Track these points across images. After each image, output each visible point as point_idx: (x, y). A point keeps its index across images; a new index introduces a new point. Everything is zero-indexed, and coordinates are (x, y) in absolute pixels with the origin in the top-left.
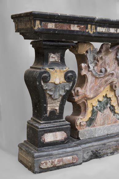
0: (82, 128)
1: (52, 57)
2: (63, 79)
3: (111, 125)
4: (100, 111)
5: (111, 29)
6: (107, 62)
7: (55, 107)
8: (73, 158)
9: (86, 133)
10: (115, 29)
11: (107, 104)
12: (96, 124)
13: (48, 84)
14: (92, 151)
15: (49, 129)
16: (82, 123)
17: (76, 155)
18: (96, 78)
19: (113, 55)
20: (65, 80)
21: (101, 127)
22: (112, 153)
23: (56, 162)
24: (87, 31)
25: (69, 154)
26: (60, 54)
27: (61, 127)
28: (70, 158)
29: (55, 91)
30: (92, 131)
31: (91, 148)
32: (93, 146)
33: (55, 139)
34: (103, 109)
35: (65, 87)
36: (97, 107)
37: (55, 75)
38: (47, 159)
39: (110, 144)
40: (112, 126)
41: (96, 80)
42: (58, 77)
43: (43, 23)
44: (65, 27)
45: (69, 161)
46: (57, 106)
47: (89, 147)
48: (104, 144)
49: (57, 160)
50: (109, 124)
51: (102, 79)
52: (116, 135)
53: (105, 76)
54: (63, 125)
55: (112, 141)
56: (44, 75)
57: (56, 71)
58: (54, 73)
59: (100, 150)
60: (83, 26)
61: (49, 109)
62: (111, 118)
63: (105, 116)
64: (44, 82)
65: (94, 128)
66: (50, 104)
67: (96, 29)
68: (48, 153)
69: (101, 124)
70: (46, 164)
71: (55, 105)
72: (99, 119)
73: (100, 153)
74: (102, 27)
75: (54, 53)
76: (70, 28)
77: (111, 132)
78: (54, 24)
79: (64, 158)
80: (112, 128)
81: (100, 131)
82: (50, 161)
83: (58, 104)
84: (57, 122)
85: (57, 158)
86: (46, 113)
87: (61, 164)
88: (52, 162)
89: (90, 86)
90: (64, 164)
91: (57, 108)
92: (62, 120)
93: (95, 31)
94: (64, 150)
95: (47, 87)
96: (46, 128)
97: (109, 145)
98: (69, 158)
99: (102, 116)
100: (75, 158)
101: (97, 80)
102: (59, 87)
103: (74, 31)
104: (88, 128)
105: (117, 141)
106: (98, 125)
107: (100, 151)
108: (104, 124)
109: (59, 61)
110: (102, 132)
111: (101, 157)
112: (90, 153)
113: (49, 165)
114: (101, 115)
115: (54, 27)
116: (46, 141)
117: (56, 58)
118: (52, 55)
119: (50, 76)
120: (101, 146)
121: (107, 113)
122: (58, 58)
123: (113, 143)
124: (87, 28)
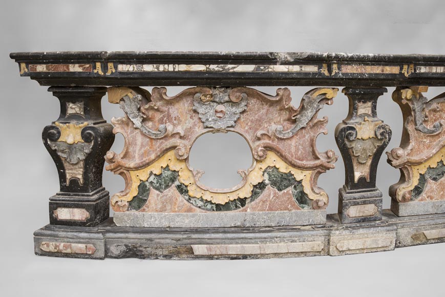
0: (121, 209)
1: (71, 108)
2: (79, 138)
3: (178, 213)
4: (157, 189)
5: (145, 66)
6: (173, 116)
7: (76, 174)
8: (86, 246)
9: (126, 218)
10: (155, 65)
11: (173, 180)
12: (148, 207)
13: (58, 143)
14: (126, 246)
15: (64, 202)
16: (119, 203)
17: (93, 244)
18: (151, 139)
19: (186, 105)
20: (82, 138)
21: (156, 213)
22: (168, 257)
23: (61, 246)
24: (95, 71)
25: (82, 240)
26: (82, 103)
27: (80, 203)
28: (82, 246)
29: (70, 153)
30: (137, 217)
31: (125, 240)
32: (127, 238)
33: (72, 218)
34: (164, 187)
35: (83, 148)
36: (151, 183)
37: (68, 131)
38: (50, 240)
39: (162, 241)
40: (178, 216)
41: (151, 142)
42: (71, 135)
43: (30, 65)
44: (61, 68)
45: (80, 249)
46: (79, 174)
47: (121, 238)
48: (151, 240)
49: (62, 244)
50: (176, 212)
51: (163, 141)
52: (183, 230)
53: (166, 137)
54: (84, 201)
55: (166, 238)
56: (52, 131)
57: (68, 127)
58: (65, 129)
59: (141, 246)
60: (88, 66)
61: (68, 177)
62: (177, 203)
63: (165, 198)
64: (51, 140)
65: (141, 213)
66: (69, 169)
67: (116, 68)
68: (52, 232)
69: (158, 209)
70: (48, 246)
71: (75, 172)
72: (152, 202)
73: (142, 251)
74: (127, 64)
75: (74, 103)
76: (69, 69)
77: (177, 225)
78: (44, 66)
79: (73, 245)
80: (178, 219)
81: (153, 219)
82: (54, 243)
83: (81, 171)
84: (79, 195)
85: (64, 242)
86: (65, 181)
87: (69, 251)
88: (56, 245)
89: (140, 150)
90: (73, 252)
91: (80, 177)
92: (86, 194)
93: (114, 71)
94: (75, 234)
95: (56, 148)
96: (59, 200)
97: (159, 243)
98: (80, 245)
99: (159, 197)
100: (90, 248)
101: (154, 143)
102: (75, 148)
103: (74, 73)
104: (134, 212)
105: (179, 240)
106: (152, 211)
107: (141, 249)
108: (163, 209)
109: (82, 113)
110: (157, 222)
111: (144, 258)
112: (123, 248)
113: (52, 248)
114: (158, 195)
115: (45, 70)
116: (59, 218)
117: (77, 110)
118: (71, 105)
119: (59, 133)
120: (144, 241)
121: (170, 194)
122: (80, 109)
123: (168, 241)
124: (95, 68)
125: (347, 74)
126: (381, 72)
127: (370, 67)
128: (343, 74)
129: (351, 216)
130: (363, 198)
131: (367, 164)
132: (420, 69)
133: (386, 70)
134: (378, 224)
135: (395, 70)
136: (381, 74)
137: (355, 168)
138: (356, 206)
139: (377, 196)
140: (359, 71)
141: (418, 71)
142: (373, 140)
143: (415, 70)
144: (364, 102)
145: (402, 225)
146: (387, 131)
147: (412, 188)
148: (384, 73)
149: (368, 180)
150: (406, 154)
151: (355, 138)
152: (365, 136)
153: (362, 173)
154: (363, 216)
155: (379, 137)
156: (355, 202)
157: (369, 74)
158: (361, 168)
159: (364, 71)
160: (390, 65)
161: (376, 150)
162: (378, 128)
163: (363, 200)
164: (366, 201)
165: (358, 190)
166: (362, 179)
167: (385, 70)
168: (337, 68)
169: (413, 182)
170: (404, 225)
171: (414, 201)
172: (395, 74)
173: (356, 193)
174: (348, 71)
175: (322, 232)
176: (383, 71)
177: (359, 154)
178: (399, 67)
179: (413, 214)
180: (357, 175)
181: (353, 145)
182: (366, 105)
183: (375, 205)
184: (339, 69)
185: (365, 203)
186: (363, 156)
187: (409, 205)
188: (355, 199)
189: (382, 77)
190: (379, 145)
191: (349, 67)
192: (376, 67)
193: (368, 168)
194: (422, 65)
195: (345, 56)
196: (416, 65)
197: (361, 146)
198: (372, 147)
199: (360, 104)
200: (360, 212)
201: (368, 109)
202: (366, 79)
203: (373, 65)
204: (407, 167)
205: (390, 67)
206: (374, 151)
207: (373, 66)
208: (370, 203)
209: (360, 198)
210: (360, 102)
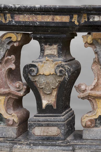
125: (20, 22)
126: (51, 21)
127: (41, 16)
128: (16, 22)
129: (36, 135)
130: (46, 122)
131: (53, 94)
132: (94, 18)
133: (57, 19)
134: (58, 143)
135: (66, 19)
136: (51, 22)
137: (42, 97)
138: (41, 127)
139: (60, 121)
140: (31, 19)
141: (91, 20)
142: (54, 76)
143: (88, 19)
144: (51, 45)
145: (80, 146)
146: (66, 70)
147: (97, 117)
148: (55, 21)
149: (55, 108)
150: (90, 89)
151: (36, 74)
152: (47, 73)
153: (49, 101)
154: (47, 136)
155: (58, 74)
156: (39, 124)
157: (40, 22)
158: (48, 97)
159: (35, 20)
160: (60, 15)
161: (57, 84)
162: (58, 66)
163: (47, 123)
164: (49, 124)
165: (46, 115)
166: (48, 106)
167: (55, 19)
168: (10, 17)
169: (97, 112)
170: (81, 147)
171: (99, 128)
172: (65, 23)
173: (42, 116)
174: (21, 20)
175: (8, 144)
176: (53, 19)
177: (43, 87)
178: (69, 17)
179: (96, 139)
180: (45, 103)
181: (37, 79)
182: (51, 47)
183: (58, 128)
184: (12, 17)
185: (48, 125)
186: (47, 89)
187: (92, 131)
188: (39, 121)
189: (53, 25)
190: (59, 80)
191: (21, 16)
192: (47, 16)
193: (54, 97)
194: (95, 14)
195: (13, 7)
196: (89, 15)
197: (44, 81)
198: (54, 81)
199: (46, 46)
200: (44, 132)
201: (54, 50)
202: (38, 26)
203: (44, 14)
204: (91, 99)
205: (60, 17)
206: (56, 85)
207: (43, 16)
208: (53, 126)
209: (44, 121)
210: (46, 44)
